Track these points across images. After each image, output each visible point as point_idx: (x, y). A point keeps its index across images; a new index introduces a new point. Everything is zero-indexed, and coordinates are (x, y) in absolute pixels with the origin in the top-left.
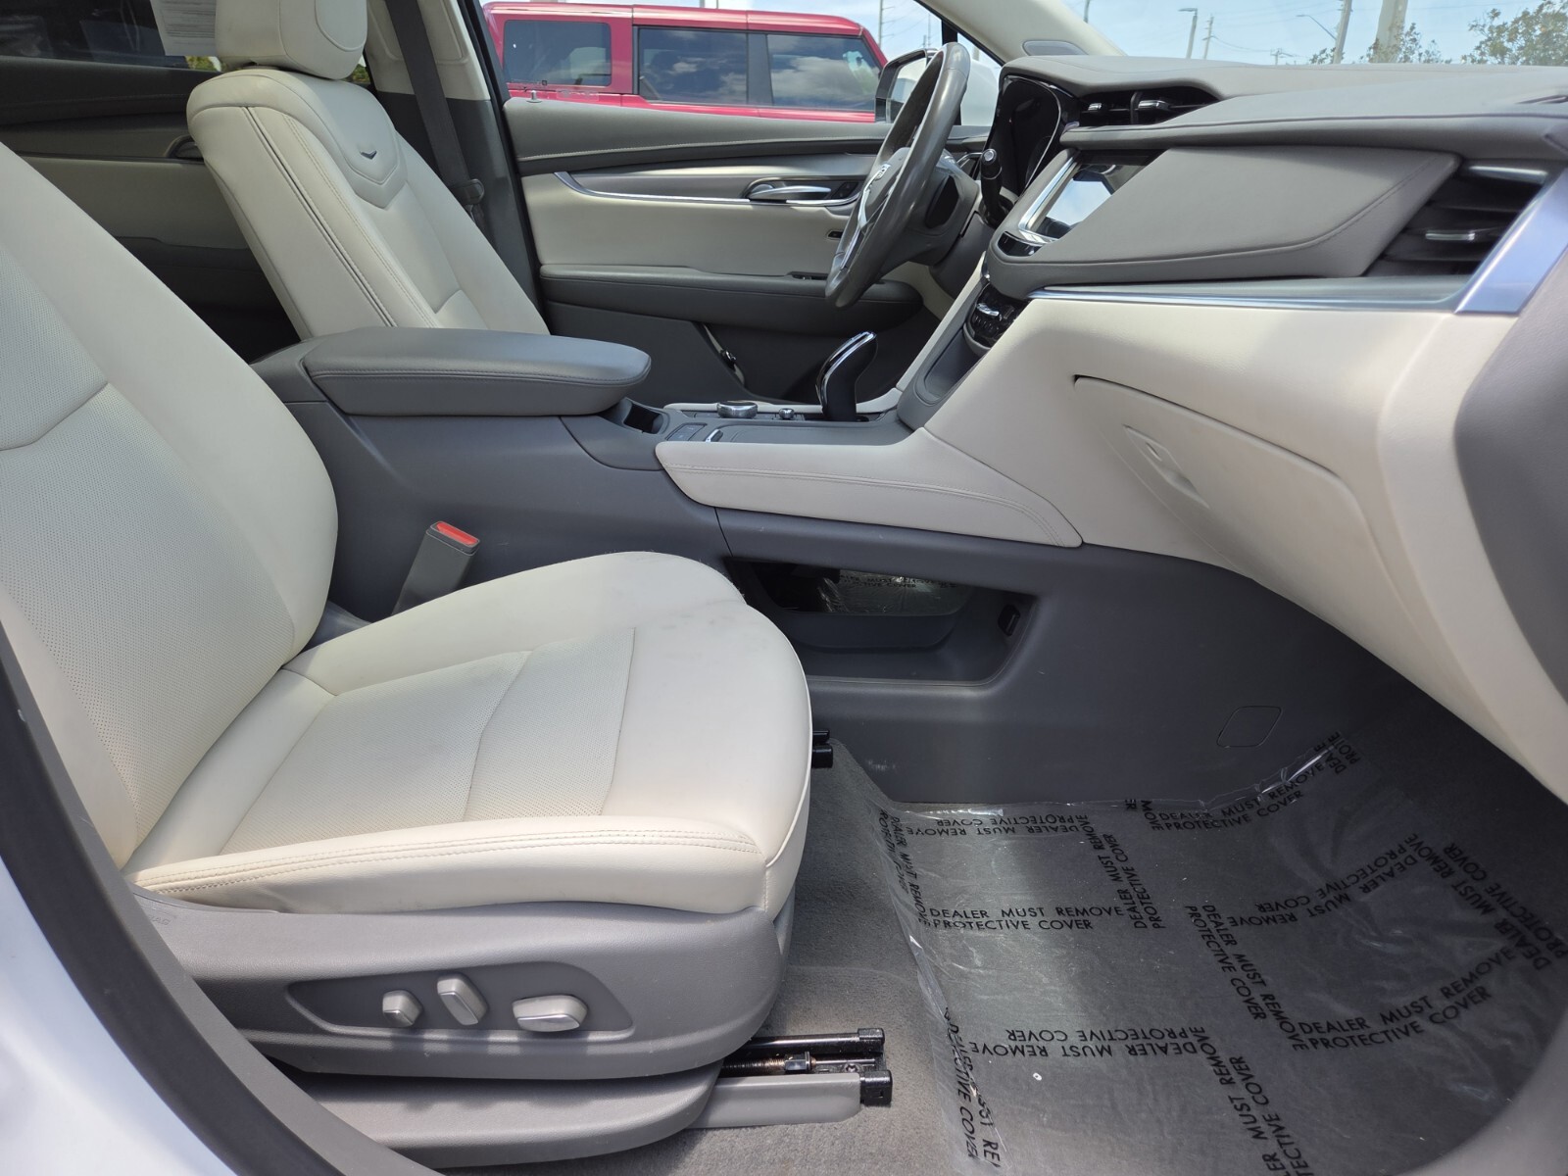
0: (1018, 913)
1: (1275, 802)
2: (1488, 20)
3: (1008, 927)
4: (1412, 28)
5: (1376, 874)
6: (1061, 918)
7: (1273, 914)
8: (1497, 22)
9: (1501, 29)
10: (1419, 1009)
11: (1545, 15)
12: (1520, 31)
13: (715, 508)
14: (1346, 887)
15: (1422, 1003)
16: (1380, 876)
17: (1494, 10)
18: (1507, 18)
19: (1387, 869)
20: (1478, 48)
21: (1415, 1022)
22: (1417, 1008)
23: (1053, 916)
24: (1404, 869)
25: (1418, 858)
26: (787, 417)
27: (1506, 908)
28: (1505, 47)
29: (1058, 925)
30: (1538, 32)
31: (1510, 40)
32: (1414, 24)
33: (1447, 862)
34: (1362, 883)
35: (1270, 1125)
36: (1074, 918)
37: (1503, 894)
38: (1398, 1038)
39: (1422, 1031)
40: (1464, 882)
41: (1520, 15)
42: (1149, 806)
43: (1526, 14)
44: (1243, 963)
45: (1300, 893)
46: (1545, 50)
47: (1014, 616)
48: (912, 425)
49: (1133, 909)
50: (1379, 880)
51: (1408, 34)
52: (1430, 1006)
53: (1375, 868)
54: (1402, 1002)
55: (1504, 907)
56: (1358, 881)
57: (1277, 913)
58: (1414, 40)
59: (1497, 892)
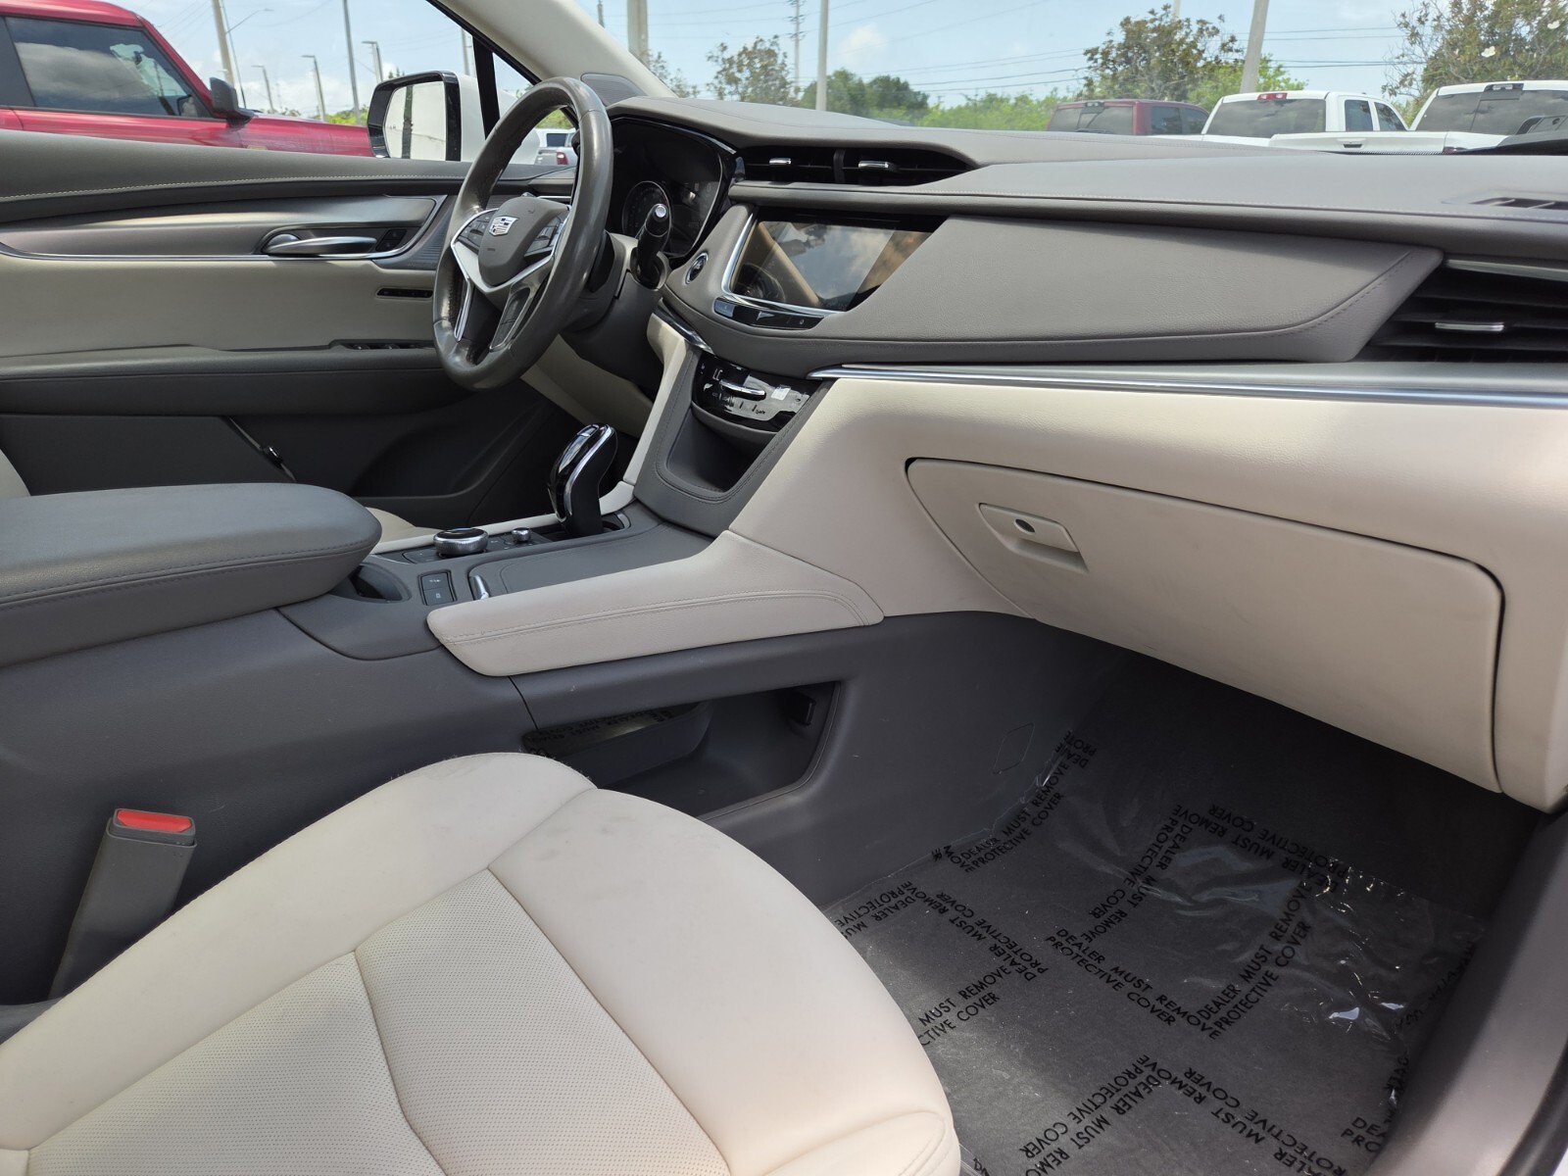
0: (933, 1014)
1: (1041, 808)
2: (720, 53)
3: (939, 1035)
4: (659, 57)
5: (1163, 850)
6: (970, 1002)
7: (1108, 915)
8: (727, 55)
9: (730, 61)
10: (1263, 959)
11: (759, 50)
12: (745, 63)
13: (509, 677)
14: (1146, 869)
15: (1262, 952)
16: (1168, 851)
17: (722, 44)
18: (733, 51)
19: (1170, 843)
20: (717, 77)
21: (1267, 972)
22: (1263, 957)
23: (962, 1004)
24: (1185, 838)
25: (1192, 826)
26: (525, 539)
27: (1283, 848)
28: (736, 78)
29: (972, 1010)
30: (758, 65)
31: (740, 71)
32: (660, 53)
33: (1218, 824)
34: (1156, 861)
35: (1256, 1123)
36: (979, 996)
37: (1274, 837)
38: (1265, 991)
39: (1278, 977)
40: (1240, 836)
41: (741, 50)
42: (950, 850)
43: (745, 49)
44: (1123, 975)
45: (1114, 888)
46: (766, 81)
47: (811, 705)
48: (711, 532)
49: (1013, 963)
50: (1169, 855)
51: (657, 61)
52: (1270, 953)
53: (1160, 845)
54: (1247, 956)
55: (1280, 848)
56: (1152, 861)
57: (1109, 914)
58: (663, 67)
59: (1268, 837)
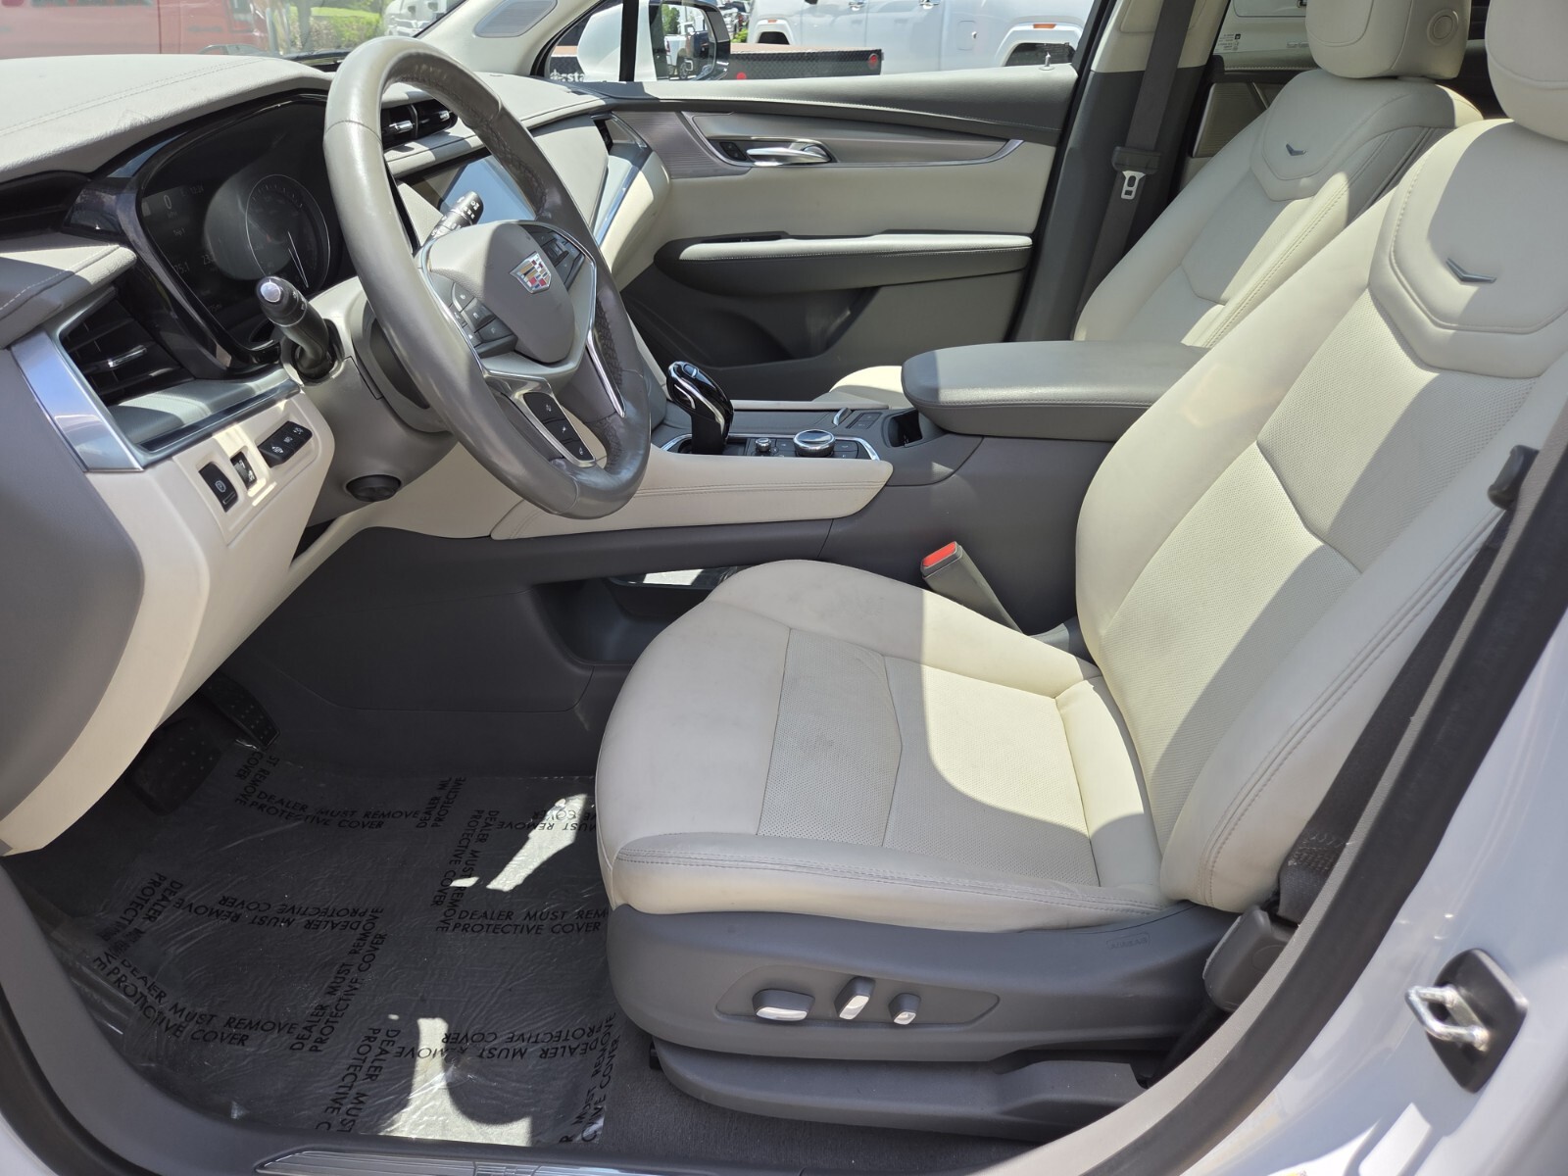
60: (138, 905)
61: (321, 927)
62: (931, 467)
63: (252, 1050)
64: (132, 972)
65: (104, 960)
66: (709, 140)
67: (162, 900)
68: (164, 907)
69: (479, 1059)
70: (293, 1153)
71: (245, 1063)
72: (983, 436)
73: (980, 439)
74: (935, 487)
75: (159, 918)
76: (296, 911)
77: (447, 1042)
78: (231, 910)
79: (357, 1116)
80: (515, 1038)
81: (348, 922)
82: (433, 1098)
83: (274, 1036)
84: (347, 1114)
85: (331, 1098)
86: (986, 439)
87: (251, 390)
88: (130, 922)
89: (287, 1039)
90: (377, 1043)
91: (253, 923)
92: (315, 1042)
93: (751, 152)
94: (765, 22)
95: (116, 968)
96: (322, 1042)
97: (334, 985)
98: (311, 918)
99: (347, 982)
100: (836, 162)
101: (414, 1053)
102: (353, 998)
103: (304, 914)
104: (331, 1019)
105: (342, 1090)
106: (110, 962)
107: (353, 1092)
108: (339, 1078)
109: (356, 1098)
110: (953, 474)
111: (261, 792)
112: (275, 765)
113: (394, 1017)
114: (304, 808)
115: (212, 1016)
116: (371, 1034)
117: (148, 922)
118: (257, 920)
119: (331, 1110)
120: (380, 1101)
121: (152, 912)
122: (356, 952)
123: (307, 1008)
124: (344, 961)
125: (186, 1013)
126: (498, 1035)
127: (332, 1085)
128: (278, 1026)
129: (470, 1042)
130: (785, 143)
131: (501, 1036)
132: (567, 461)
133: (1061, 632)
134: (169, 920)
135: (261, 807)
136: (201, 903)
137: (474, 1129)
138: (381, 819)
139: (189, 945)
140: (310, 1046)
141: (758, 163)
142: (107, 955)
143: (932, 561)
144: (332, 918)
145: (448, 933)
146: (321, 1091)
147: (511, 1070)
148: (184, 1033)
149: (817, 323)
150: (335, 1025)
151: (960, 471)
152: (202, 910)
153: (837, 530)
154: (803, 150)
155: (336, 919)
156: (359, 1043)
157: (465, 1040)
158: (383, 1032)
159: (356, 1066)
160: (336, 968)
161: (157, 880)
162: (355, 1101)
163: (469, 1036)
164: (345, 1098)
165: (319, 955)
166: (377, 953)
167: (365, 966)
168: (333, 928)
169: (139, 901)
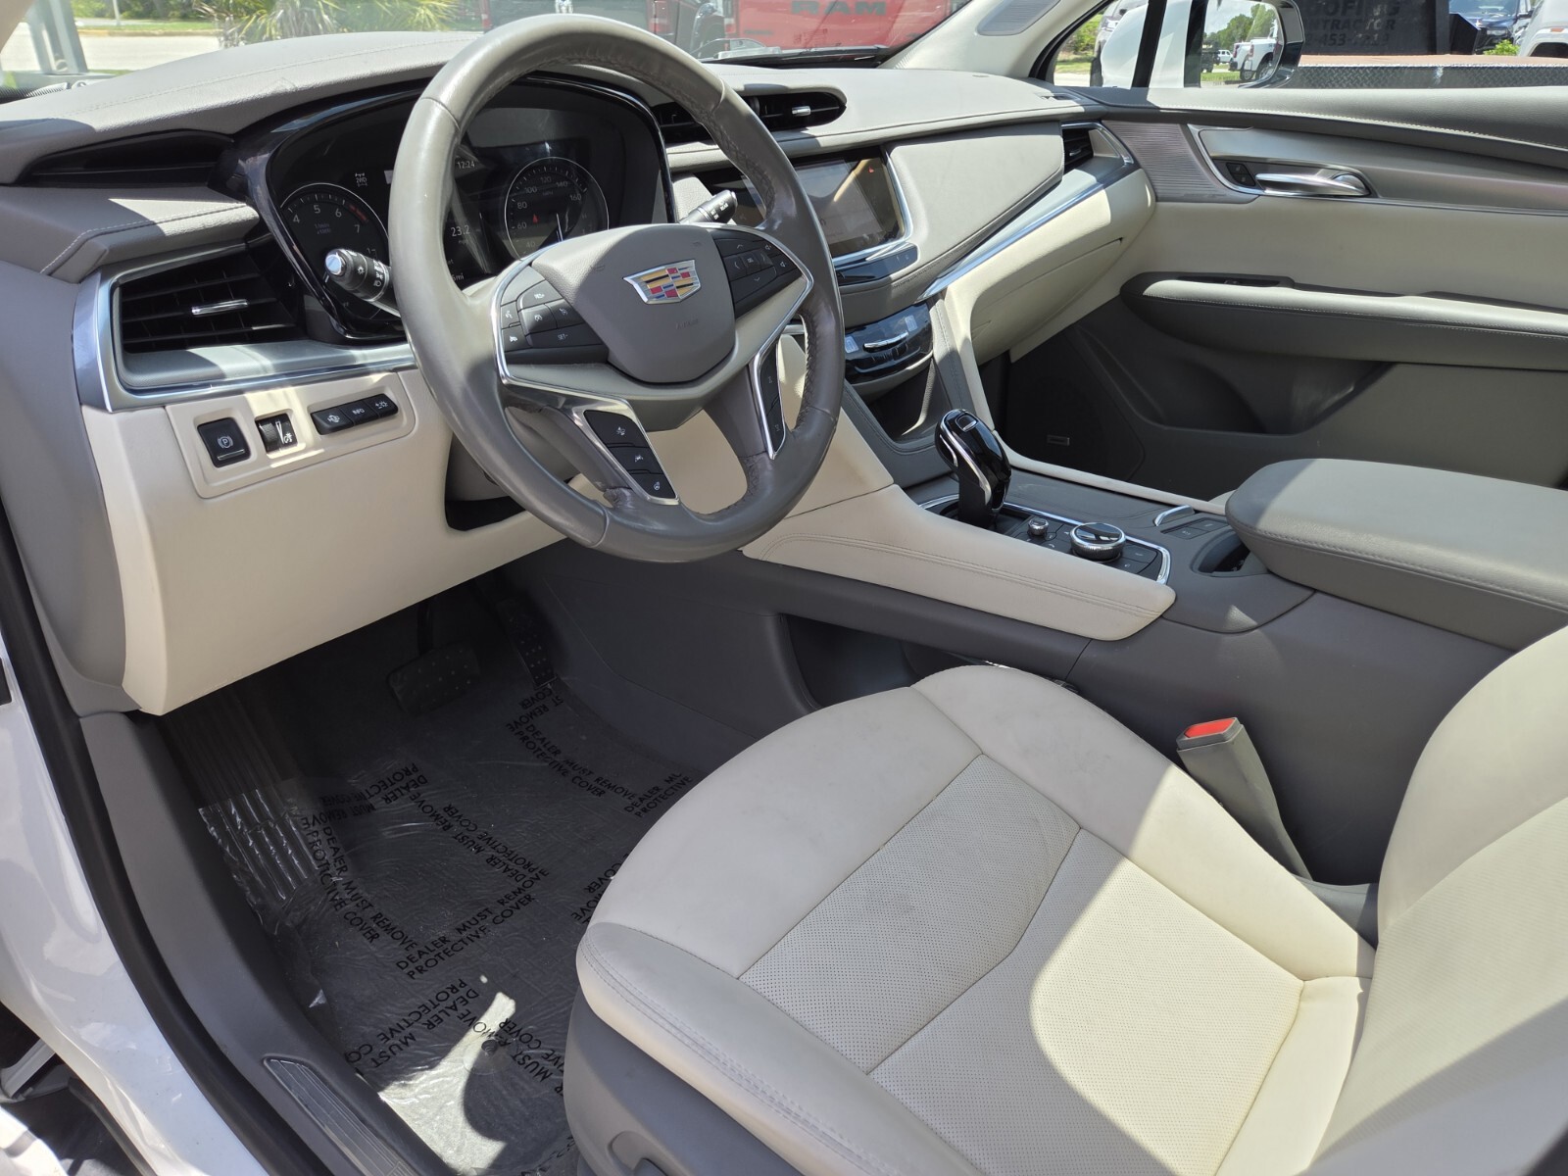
60: (385, 784)
61: (497, 866)
62: (1227, 610)
63: (374, 949)
64: (328, 840)
65: (311, 821)
66: (1214, 159)
67: (404, 788)
68: (402, 794)
69: (511, 1059)
70: (295, 1061)
71: (360, 958)
72: (1315, 591)
73: (1309, 593)
74: (1228, 639)
75: (393, 802)
76: (491, 842)
77: (501, 1028)
78: (449, 818)
79: (394, 1054)
80: (551, 1058)
81: (517, 872)
82: (454, 1075)
83: (395, 946)
84: (390, 1049)
85: (391, 1026)
86: (1318, 596)
87: (353, 358)
88: (371, 796)
89: (402, 955)
90: (454, 996)
91: (455, 838)
92: (417, 968)
93: (1261, 176)
94: (1548, 31)
95: (317, 832)
96: (421, 971)
97: (467, 924)
98: (496, 854)
99: (478, 926)
100: (1376, 197)
101: (472, 1021)
102: (470, 944)
103: (494, 848)
104: (442, 955)
105: (403, 1024)
106: (314, 824)
107: (410, 1030)
108: (408, 1012)
109: (406, 1038)
110: (1256, 628)
111: (532, 725)
112: (557, 705)
113: (484, 979)
114: (557, 752)
115: (370, 905)
116: (457, 985)
117: (384, 802)
118: (460, 837)
119: (382, 1036)
120: (421, 1052)
121: (392, 795)
122: (502, 903)
123: (433, 934)
124: (489, 906)
125: (354, 892)
126: (542, 1045)
127: (399, 1015)
128: (404, 939)
129: (518, 1038)
130: (1311, 168)
131: (543, 1049)
132: (634, 494)
133: (1355, 895)
134: (400, 807)
135: (524, 738)
136: (430, 803)
137: (460, 1125)
138: (605, 789)
139: (398, 835)
140: (411, 969)
141: (1269, 192)
142: (314, 817)
143: (1199, 731)
144: (509, 862)
145: (578, 923)
146: (389, 1015)
147: (526, 1087)
148: (343, 909)
149: (1306, 395)
150: (440, 962)
151: (1271, 627)
152: (429, 809)
153: (1091, 654)
154: (1334, 178)
155: (512, 865)
156: (444, 989)
157: (515, 1035)
158: (467, 988)
159: (427, 1008)
160: (480, 909)
161: (410, 769)
162: (404, 1040)
163: (522, 1032)
164: (399, 1032)
165: (479, 891)
166: (516, 912)
167: (500, 919)
168: (505, 871)
169: (387, 782)
